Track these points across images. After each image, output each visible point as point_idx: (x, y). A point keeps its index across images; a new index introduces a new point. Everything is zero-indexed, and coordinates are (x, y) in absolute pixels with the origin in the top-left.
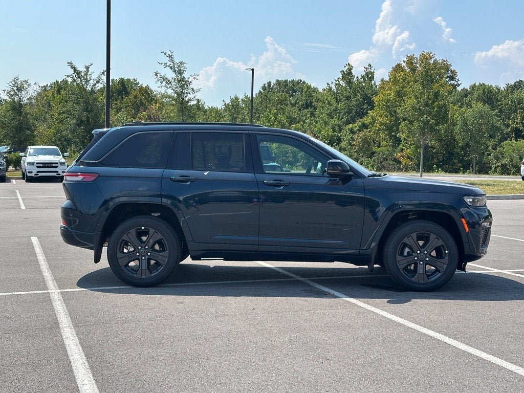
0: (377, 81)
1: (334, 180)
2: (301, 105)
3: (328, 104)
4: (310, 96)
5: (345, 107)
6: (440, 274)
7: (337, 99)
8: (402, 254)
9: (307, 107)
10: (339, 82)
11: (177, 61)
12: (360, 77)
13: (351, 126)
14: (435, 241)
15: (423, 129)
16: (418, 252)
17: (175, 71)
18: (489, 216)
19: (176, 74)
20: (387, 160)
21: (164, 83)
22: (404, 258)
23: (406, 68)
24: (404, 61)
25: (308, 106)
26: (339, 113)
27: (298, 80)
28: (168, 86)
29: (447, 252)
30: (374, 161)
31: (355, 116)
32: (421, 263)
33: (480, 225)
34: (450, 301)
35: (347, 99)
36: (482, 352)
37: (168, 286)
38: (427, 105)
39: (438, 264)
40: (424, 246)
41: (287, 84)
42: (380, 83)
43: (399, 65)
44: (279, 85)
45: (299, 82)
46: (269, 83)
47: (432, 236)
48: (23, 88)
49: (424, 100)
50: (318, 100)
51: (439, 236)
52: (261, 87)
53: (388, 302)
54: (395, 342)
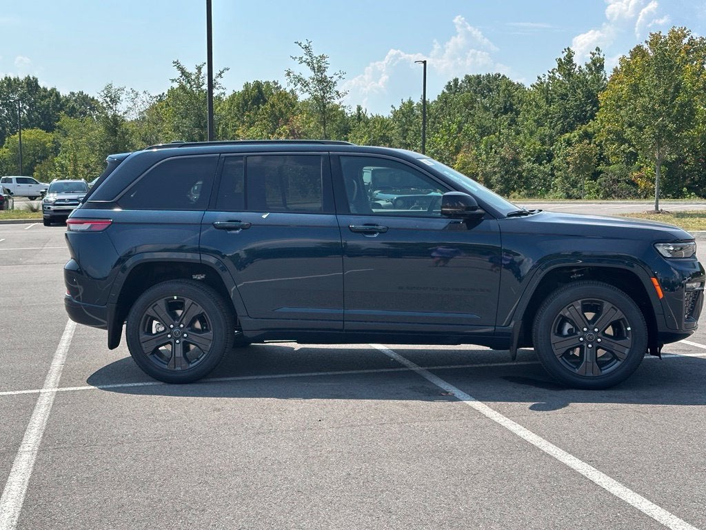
0: (608, 72)
1: (455, 222)
2: (497, 108)
3: (535, 107)
4: (509, 97)
5: (560, 110)
6: (619, 363)
7: (547, 99)
8: (560, 332)
9: (506, 112)
10: (554, 74)
11: (316, 54)
12: (584, 67)
13: (567, 135)
14: (610, 312)
15: (658, 138)
16: (585, 329)
17: (314, 69)
18: (700, 272)
19: (315, 72)
20: (619, 181)
21: (299, 86)
22: (562, 339)
23: (650, 52)
24: (646, 42)
25: (507, 109)
26: (551, 118)
27: (496, 75)
28: (305, 90)
29: (629, 329)
30: (600, 184)
31: (574, 122)
32: (590, 346)
33: (683, 286)
34: (630, 405)
35: (562, 99)
36: (645, 500)
37: (215, 382)
38: (663, 102)
39: (616, 347)
40: (594, 319)
41: (481, 81)
42: (612, 74)
43: (639, 48)
44: (469, 82)
45: (496, 77)
46: (456, 80)
47: (607, 306)
48: (119, 99)
49: (660, 95)
50: (520, 101)
51: (616, 306)
52: (444, 86)
53: (531, 408)
54: (510, 479)
